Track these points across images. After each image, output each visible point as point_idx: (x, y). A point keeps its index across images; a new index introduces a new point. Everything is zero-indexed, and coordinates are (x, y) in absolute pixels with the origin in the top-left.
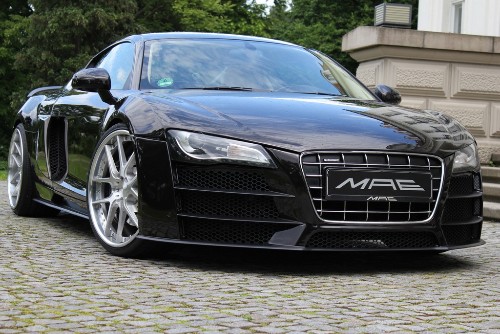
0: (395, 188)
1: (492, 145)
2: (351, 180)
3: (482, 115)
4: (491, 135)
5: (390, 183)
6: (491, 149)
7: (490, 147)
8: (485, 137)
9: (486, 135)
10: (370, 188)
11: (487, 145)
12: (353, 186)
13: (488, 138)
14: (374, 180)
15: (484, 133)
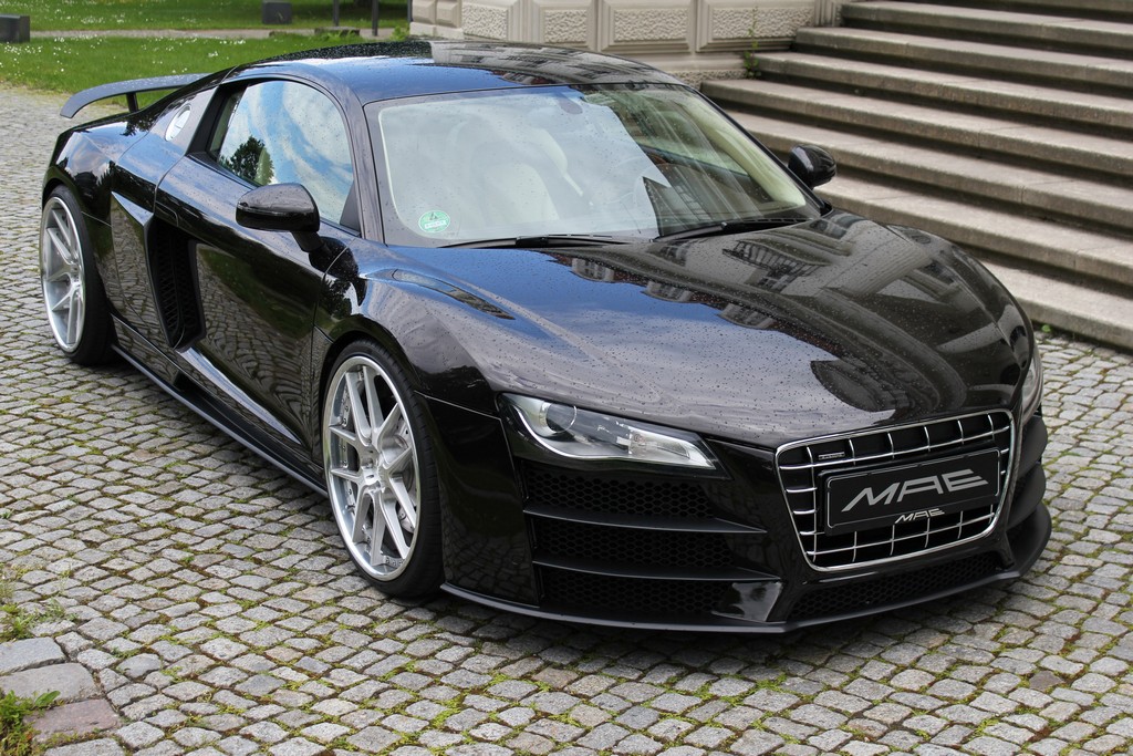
0: (940, 491)
1: (700, 68)
2: (868, 491)
3: (685, 18)
4: (698, 50)
5: (932, 483)
6: (699, 74)
7: (698, 71)
8: (689, 53)
9: (690, 50)
10: (900, 499)
11: (692, 67)
12: (872, 501)
13: (694, 56)
14: (907, 483)
15: (687, 48)
